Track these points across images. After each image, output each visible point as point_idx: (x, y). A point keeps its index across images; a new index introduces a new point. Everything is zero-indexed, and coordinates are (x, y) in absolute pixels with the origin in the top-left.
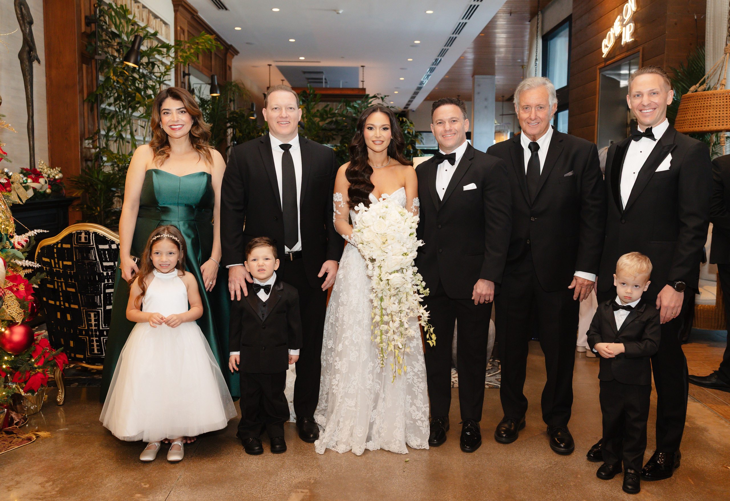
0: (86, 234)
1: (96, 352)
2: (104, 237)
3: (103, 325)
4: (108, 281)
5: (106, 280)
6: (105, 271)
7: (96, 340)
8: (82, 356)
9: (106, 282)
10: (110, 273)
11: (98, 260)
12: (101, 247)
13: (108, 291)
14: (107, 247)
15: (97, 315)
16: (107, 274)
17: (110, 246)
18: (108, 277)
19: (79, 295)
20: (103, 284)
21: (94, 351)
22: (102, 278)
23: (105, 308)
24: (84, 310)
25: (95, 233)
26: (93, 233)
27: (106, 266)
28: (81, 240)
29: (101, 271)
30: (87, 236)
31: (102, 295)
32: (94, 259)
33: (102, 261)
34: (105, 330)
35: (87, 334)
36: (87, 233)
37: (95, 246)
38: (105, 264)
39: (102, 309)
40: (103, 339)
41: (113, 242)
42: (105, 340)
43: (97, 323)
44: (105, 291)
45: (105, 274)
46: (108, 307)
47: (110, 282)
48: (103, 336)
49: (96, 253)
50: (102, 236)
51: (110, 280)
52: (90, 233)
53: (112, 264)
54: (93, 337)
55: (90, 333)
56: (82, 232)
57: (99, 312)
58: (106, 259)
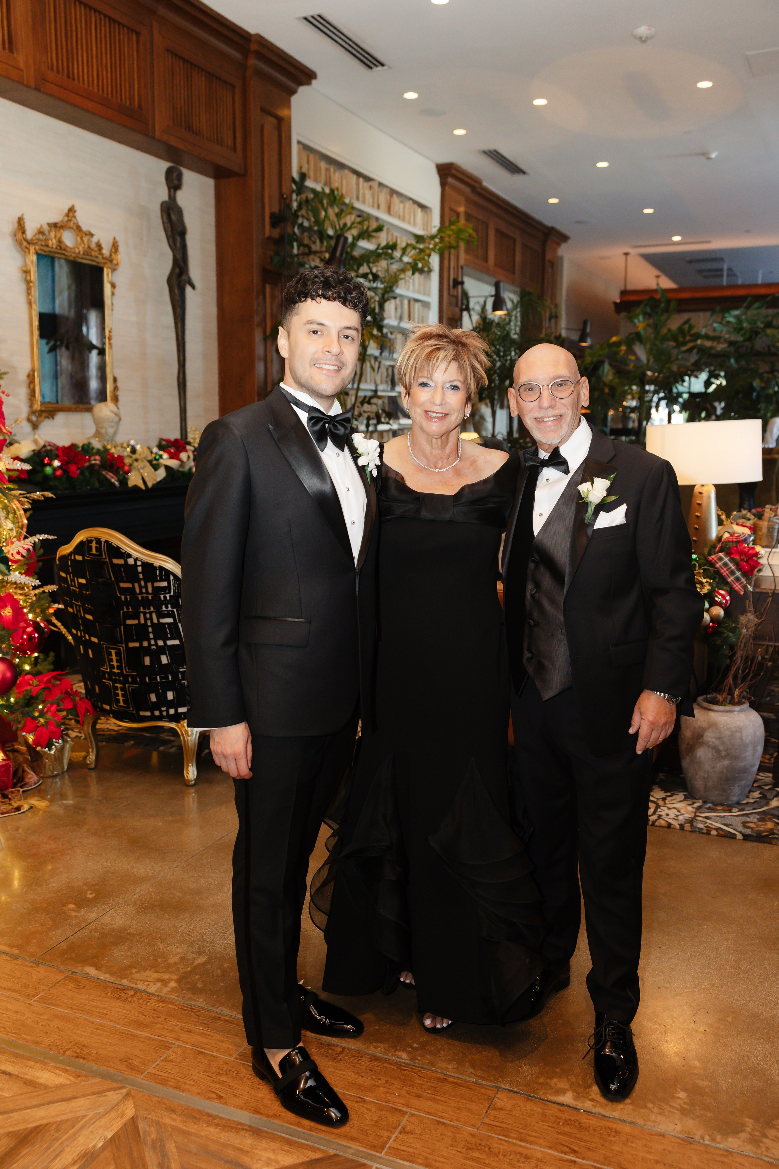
0: (97, 543)
1: (122, 702)
2: (118, 549)
3: (127, 668)
4: (128, 609)
5: (125, 607)
6: (123, 595)
7: (120, 687)
8: (107, 707)
9: (125, 610)
10: (128, 597)
11: (113, 578)
12: (115, 561)
13: (129, 622)
14: (122, 561)
15: (119, 654)
16: (126, 598)
17: (126, 561)
18: (127, 603)
19: (97, 624)
20: (122, 612)
21: (119, 702)
22: (120, 605)
23: (126, 644)
24: (104, 646)
25: (107, 542)
26: (104, 542)
27: (123, 588)
28: (92, 551)
29: (119, 594)
30: (98, 545)
31: (122, 626)
32: (108, 577)
33: (117, 581)
34: (130, 675)
35: (110, 678)
36: (98, 541)
37: (108, 560)
38: (122, 585)
39: (124, 645)
41: (129, 556)
42: (130, 688)
43: (119, 664)
44: (125, 622)
45: (123, 598)
46: (131, 645)
47: (130, 610)
48: (128, 683)
49: (110, 570)
50: (116, 546)
51: (130, 607)
52: (102, 542)
53: (130, 585)
54: (117, 683)
55: (113, 677)
56: (93, 540)
57: (120, 649)
58: (122, 578)
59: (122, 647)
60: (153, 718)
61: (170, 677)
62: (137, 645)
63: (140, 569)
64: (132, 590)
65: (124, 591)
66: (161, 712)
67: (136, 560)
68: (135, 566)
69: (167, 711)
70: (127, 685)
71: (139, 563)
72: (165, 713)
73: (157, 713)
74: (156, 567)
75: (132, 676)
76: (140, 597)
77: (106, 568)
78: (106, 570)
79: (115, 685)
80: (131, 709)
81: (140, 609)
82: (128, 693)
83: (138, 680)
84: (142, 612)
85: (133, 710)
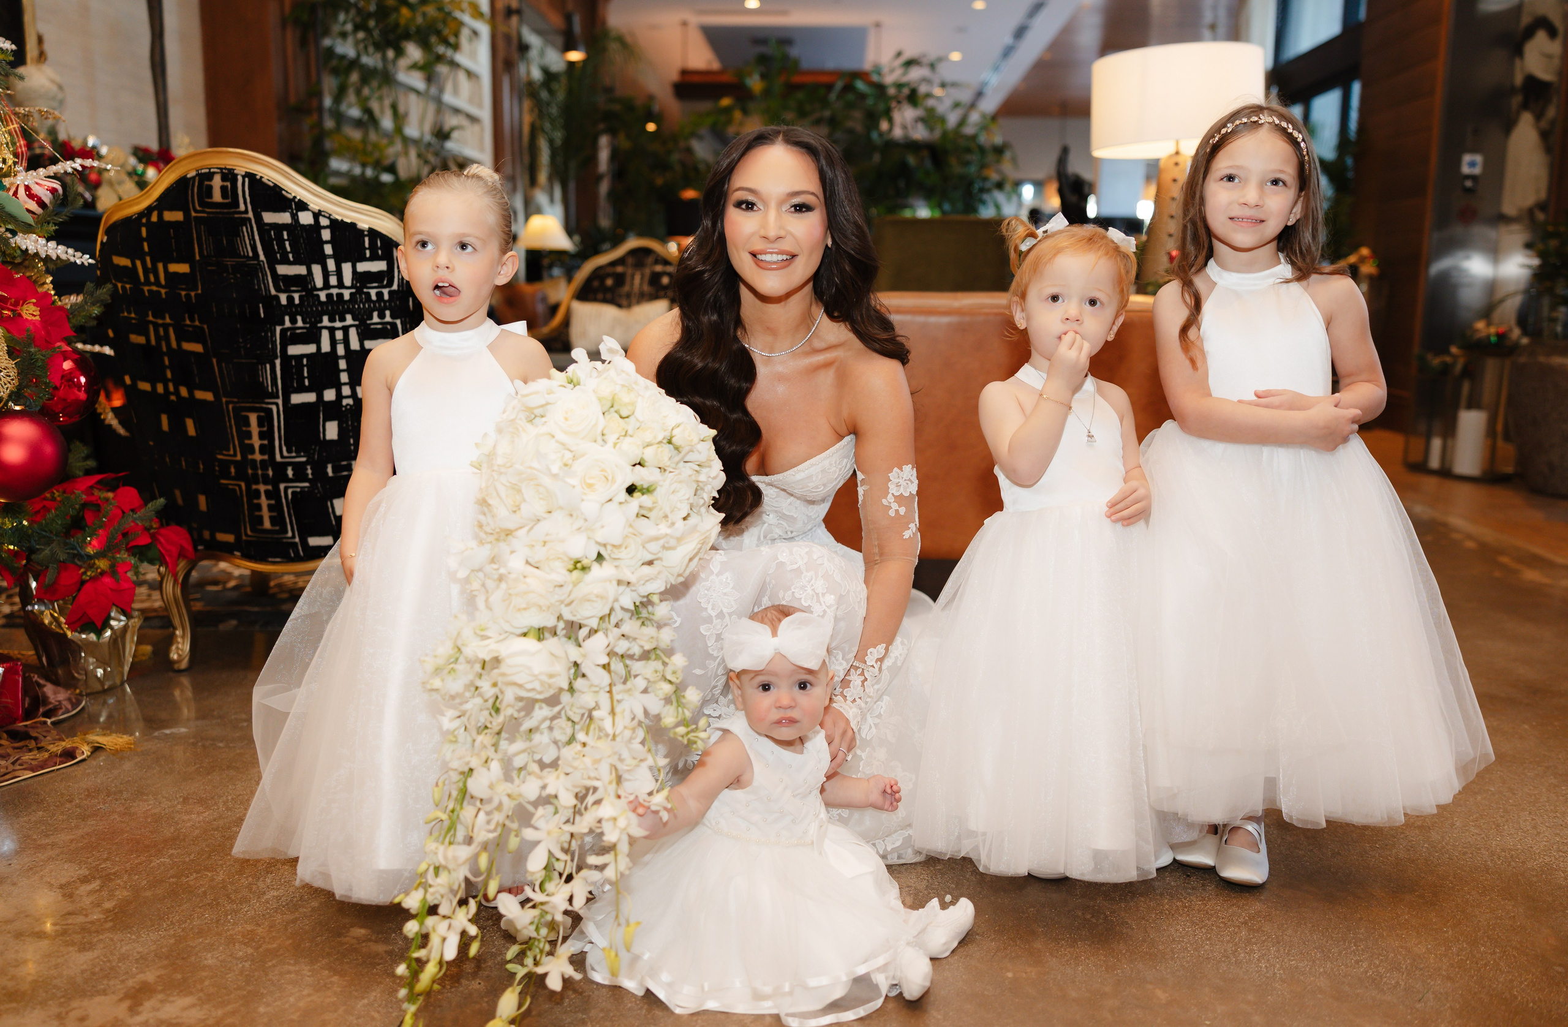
0: (224, 179)
1: (267, 524)
2: (277, 190)
3: (284, 449)
4: (293, 321)
5: (287, 318)
6: (284, 292)
7: (266, 492)
8: (230, 538)
9: (288, 324)
10: (296, 296)
11: (262, 257)
12: (269, 217)
13: (294, 350)
14: (285, 218)
15: (266, 419)
16: (290, 299)
17: (295, 217)
18: (292, 310)
19: (215, 360)
20: (278, 329)
21: (262, 524)
22: (276, 314)
23: (286, 400)
24: (231, 406)
25: (250, 176)
26: (244, 177)
27: (286, 278)
28: (211, 197)
29: (273, 292)
30: (229, 184)
31: (278, 362)
32: (251, 254)
33: (272, 262)
34: (290, 463)
35: (241, 475)
36: (229, 175)
37: (251, 215)
38: (283, 270)
39: (280, 402)
40: (286, 489)
41: (303, 206)
42: (290, 491)
43: (266, 442)
44: (284, 350)
45: (283, 299)
46: (297, 399)
47: (300, 323)
48: (286, 479)
49: (257, 237)
50: (272, 185)
51: (299, 318)
52: (237, 175)
53: (301, 270)
54: (257, 483)
55: (250, 471)
56: (214, 173)
57: (271, 410)
58: (285, 254)
59: (276, 408)
62: (311, 397)
63: (326, 235)
64: (304, 282)
65: (289, 283)
67: (317, 215)
68: (317, 227)
70: (282, 486)
71: (324, 222)
74: (362, 231)
75: (295, 466)
76: (323, 296)
77: (246, 234)
78: (246, 238)
79: (254, 487)
80: (290, 534)
81: (321, 321)
82: (284, 501)
83: (309, 471)
84: (326, 328)
85: (293, 537)
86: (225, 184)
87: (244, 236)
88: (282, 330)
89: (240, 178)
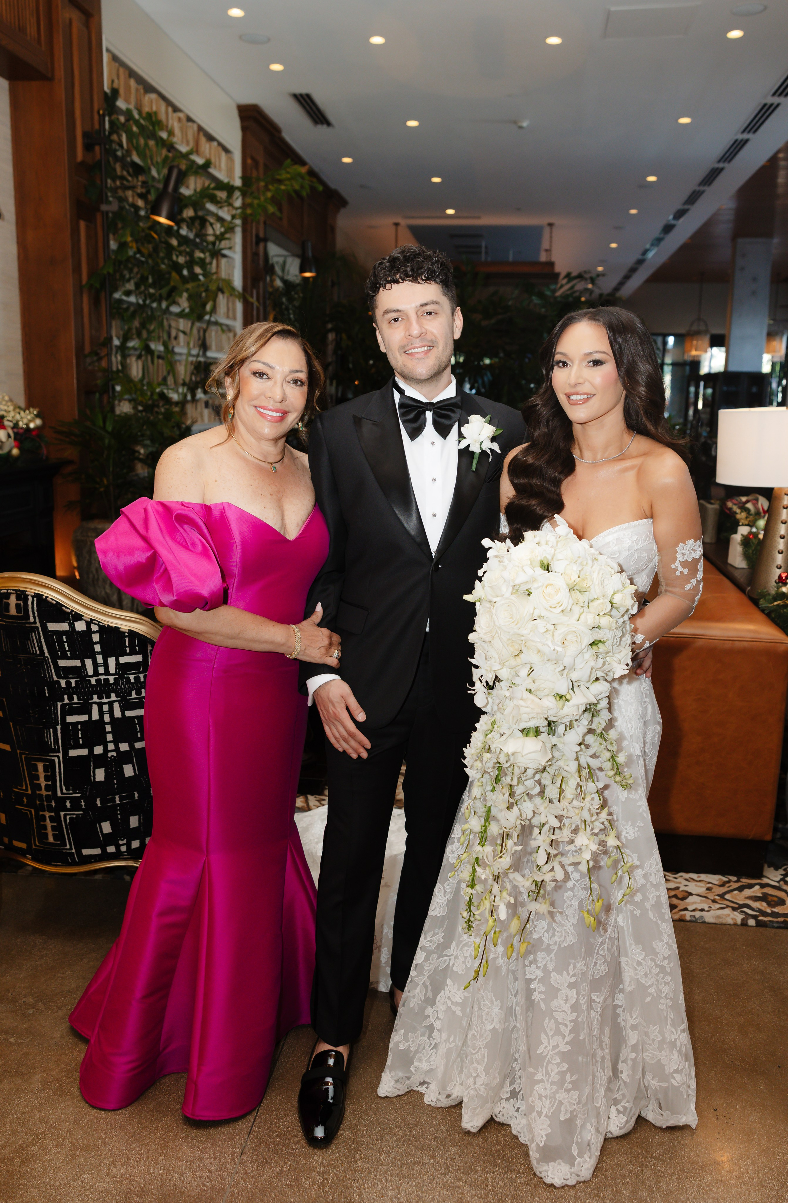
0: (18, 598)
1: (51, 839)
2: (59, 606)
3: (64, 788)
4: (71, 698)
5: (66, 697)
6: (63, 678)
7: (50, 817)
8: (24, 846)
9: (66, 701)
10: (73, 681)
11: (47, 654)
12: (52, 627)
13: (70, 719)
14: (64, 626)
15: (50, 767)
16: (68, 684)
17: (72, 626)
18: (69, 691)
19: (11, 724)
20: (59, 704)
21: (47, 838)
22: (57, 693)
23: (65, 754)
24: (23, 756)
25: (38, 596)
26: (33, 597)
27: (65, 668)
28: (8, 611)
29: (55, 678)
30: (21, 602)
31: (59, 727)
32: (38, 652)
33: (55, 658)
34: (68, 798)
35: (31, 804)
36: (22, 596)
37: (38, 624)
38: (62, 663)
39: (61, 755)
40: (65, 815)
41: (78, 617)
42: (68, 817)
43: (50, 783)
44: (64, 719)
45: (63, 683)
46: (73, 753)
47: (76, 700)
48: (65, 809)
49: (43, 641)
50: (55, 602)
51: (75, 697)
52: (28, 595)
53: (77, 663)
54: (44, 811)
55: (38, 802)
56: (11, 593)
57: (54, 761)
58: (64, 652)
59: (58, 759)
60: (105, 857)
61: (136, 795)
62: (84, 752)
63: (96, 638)
64: (79, 672)
65: (67, 672)
66: (118, 847)
67: (88, 624)
68: (89, 632)
69: (128, 845)
70: (62, 814)
71: (95, 628)
72: (123, 849)
73: (111, 849)
74: (124, 633)
75: (72, 800)
76: (93, 681)
77: (34, 638)
78: (35, 641)
79: (41, 813)
80: (68, 847)
81: (92, 699)
82: (63, 824)
83: (83, 803)
84: (95, 703)
85: (71, 849)
86: (19, 602)
87: (33, 640)
88: (61, 705)
89: (30, 598)
